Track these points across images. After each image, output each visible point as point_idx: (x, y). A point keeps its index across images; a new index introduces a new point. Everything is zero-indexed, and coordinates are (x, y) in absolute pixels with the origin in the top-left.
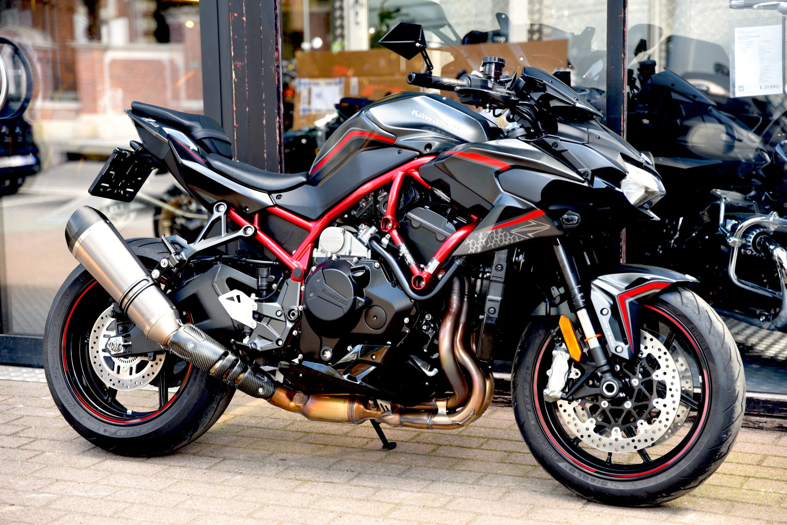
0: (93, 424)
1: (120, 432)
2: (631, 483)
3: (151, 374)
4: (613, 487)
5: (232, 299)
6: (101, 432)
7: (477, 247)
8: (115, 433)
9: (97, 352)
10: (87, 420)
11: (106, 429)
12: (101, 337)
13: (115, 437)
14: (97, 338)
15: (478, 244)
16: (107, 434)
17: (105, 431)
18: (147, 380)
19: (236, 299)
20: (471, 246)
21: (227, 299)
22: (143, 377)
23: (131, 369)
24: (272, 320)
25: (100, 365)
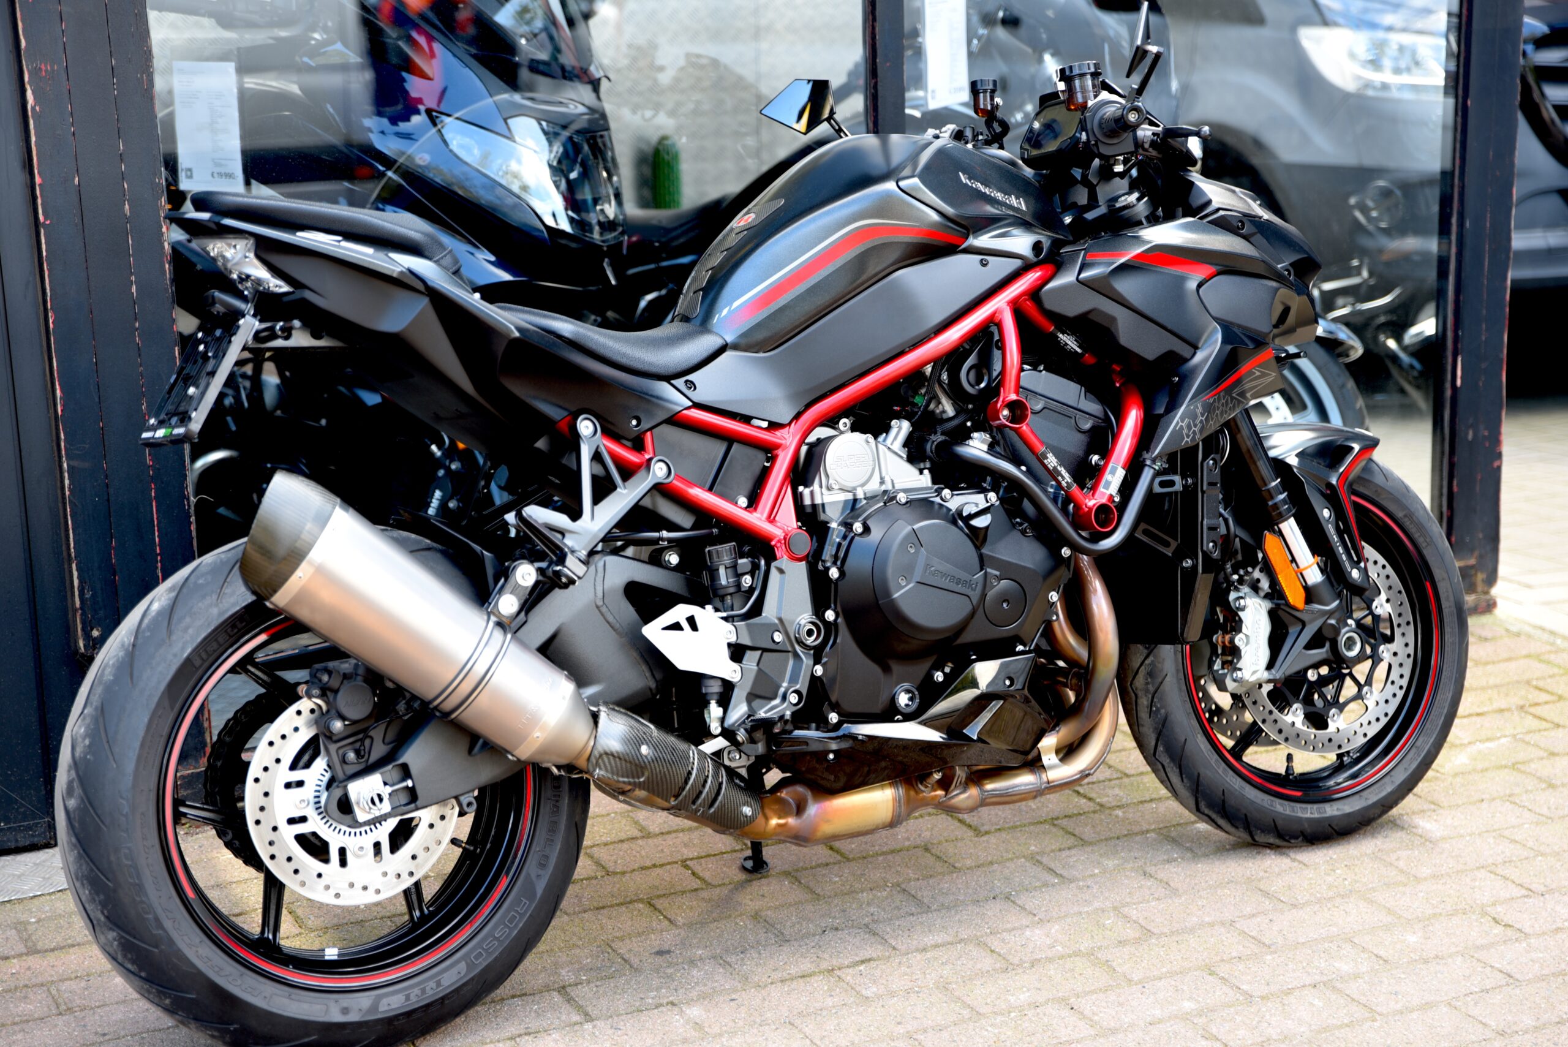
0: (305, 1006)
1: (385, 1001)
2: (1357, 797)
3: (433, 846)
4: (1336, 813)
5: (676, 627)
6: (337, 1017)
7: (1194, 432)
8: (374, 1008)
9: (275, 829)
10: (286, 1001)
11: (345, 1005)
12: (278, 791)
13: (380, 1016)
14: (266, 794)
15: (1195, 426)
16: (353, 1017)
17: (345, 1011)
18: (426, 861)
19: (685, 625)
20: (1185, 431)
21: (664, 629)
22: (414, 857)
23: (377, 846)
24: (765, 654)
25: (289, 859)
